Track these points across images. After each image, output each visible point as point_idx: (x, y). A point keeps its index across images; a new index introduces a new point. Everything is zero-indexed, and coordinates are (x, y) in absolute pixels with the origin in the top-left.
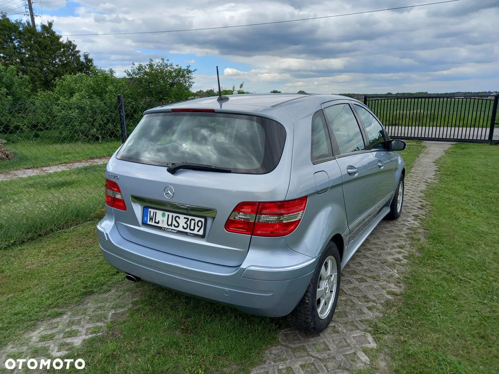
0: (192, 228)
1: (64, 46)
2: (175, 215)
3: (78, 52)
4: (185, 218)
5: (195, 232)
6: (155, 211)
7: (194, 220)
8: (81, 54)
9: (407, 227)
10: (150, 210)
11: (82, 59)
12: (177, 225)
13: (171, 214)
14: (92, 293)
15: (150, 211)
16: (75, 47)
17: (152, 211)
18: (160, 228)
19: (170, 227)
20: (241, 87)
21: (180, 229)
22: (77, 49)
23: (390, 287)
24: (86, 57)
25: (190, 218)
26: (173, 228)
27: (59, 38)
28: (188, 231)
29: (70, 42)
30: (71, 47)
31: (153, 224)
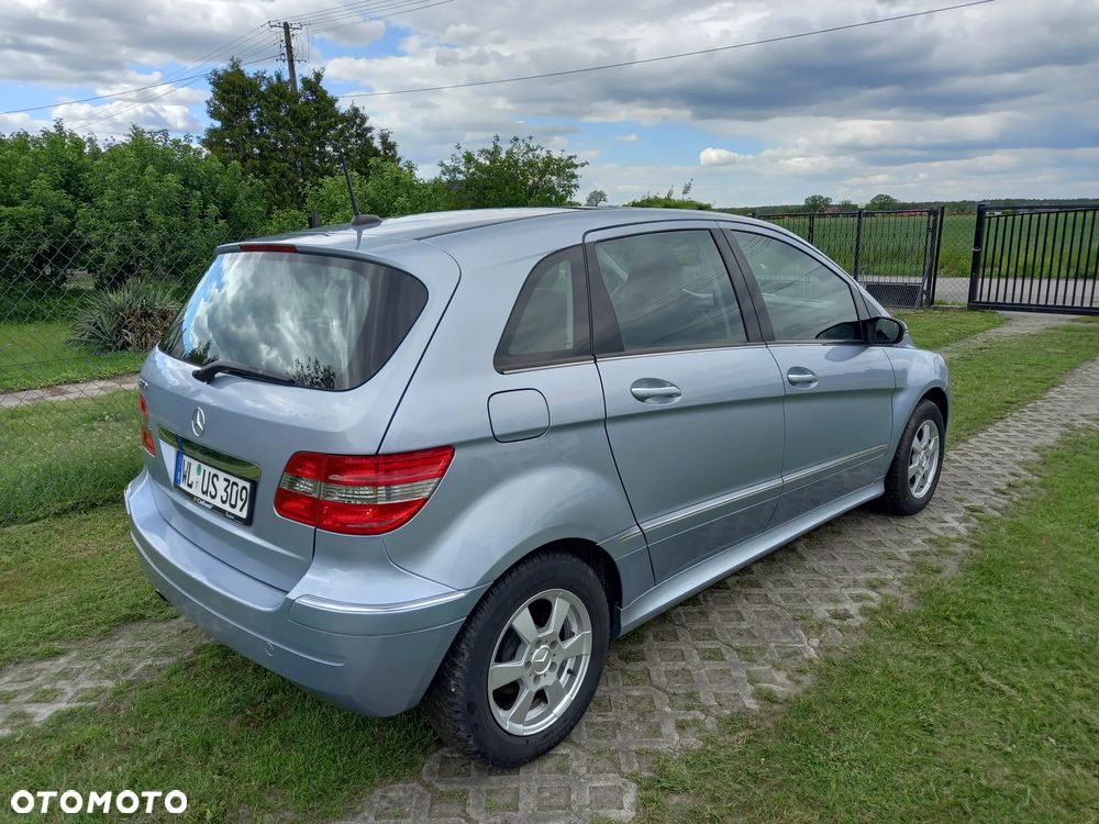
0: (233, 503)
1: (343, 119)
2: (214, 471)
3: (370, 129)
4: (225, 479)
5: (236, 511)
6: (190, 460)
7: (237, 485)
8: (375, 134)
9: (927, 537)
10: (184, 457)
11: (377, 143)
12: (213, 494)
13: (208, 470)
14: (142, 617)
15: (184, 461)
16: (364, 119)
17: (187, 460)
18: (191, 497)
19: (203, 497)
20: (685, 192)
21: (217, 502)
22: (367, 125)
23: (773, 681)
24: (384, 138)
25: (233, 479)
26: (208, 498)
27: (332, 102)
28: (226, 507)
29: (356, 110)
30: (358, 121)
31: (186, 487)
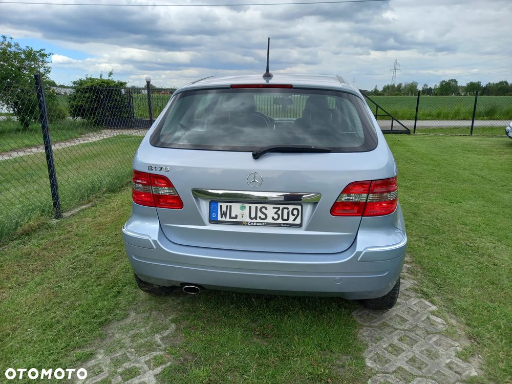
0: (285, 217)
2: (259, 206)
4: (274, 208)
5: (290, 221)
6: (229, 204)
7: (288, 209)
10: (220, 204)
13: (253, 206)
15: (221, 206)
17: (224, 205)
18: (240, 223)
19: (254, 220)
20: (109, 76)
21: (269, 220)
25: (281, 207)
26: (258, 220)
28: (280, 221)
31: (228, 219)
